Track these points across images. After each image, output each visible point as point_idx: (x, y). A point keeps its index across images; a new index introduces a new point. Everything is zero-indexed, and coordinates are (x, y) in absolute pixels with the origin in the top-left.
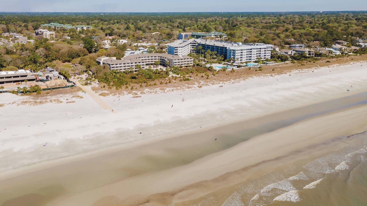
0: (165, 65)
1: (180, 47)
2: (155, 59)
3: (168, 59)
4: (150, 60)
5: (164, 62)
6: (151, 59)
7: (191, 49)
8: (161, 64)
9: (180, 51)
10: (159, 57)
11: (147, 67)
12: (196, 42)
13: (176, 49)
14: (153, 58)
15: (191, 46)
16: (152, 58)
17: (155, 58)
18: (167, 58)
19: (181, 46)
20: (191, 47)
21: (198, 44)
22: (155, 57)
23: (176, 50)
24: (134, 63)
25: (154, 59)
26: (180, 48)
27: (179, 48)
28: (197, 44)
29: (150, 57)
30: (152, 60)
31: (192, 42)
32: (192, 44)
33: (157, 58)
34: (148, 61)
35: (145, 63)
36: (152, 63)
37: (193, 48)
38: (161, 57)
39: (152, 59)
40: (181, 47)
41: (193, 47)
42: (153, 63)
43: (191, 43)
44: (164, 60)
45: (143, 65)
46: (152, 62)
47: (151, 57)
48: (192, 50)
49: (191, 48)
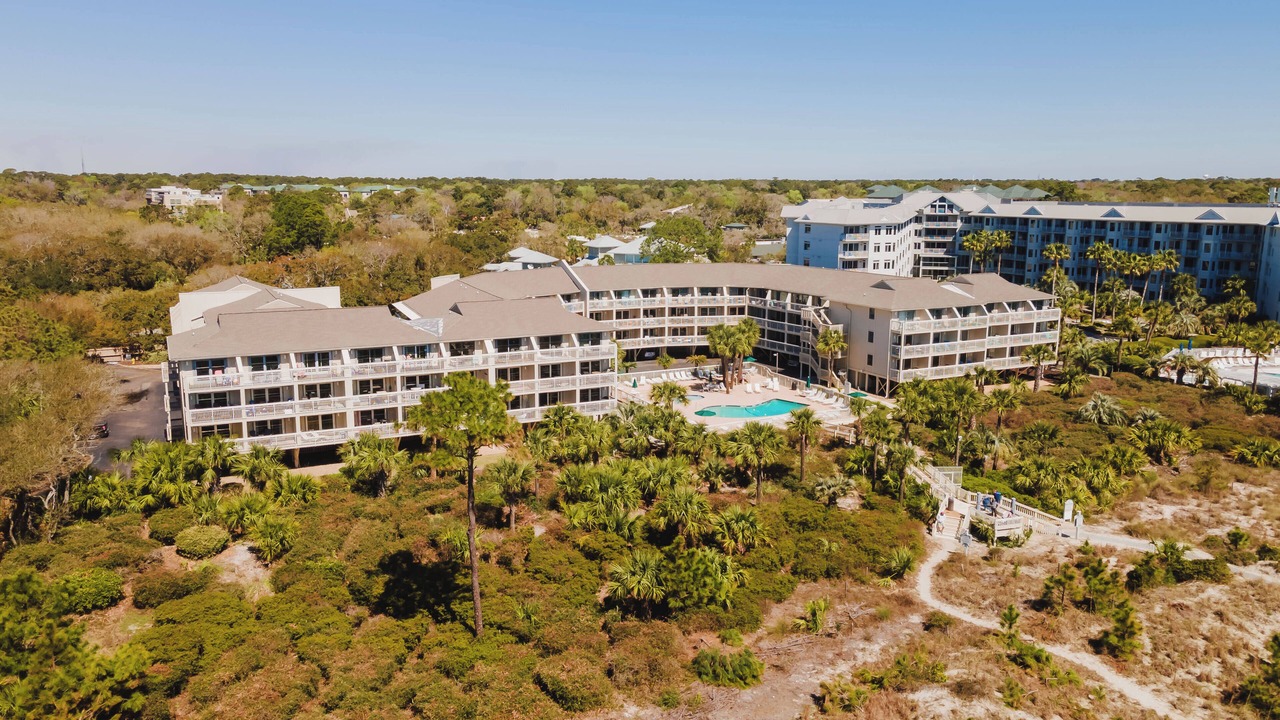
0: (805, 358)
1: (878, 230)
2: (704, 311)
3: (828, 311)
4: (667, 318)
5: (795, 340)
6: (673, 311)
7: (917, 252)
8: (762, 356)
9: (883, 256)
10: (740, 291)
11: (636, 388)
12: (951, 207)
13: (850, 238)
14: (696, 300)
15: (918, 233)
16: (682, 301)
17: (709, 301)
18: (818, 301)
19: (885, 220)
20: (921, 240)
21: (967, 220)
22: (704, 291)
23: (852, 247)
24: (489, 345)
25: (696, 306)
26: (884, 238)
27: (872, 232)
28: (959, 225)
29: (668, 297)
30: (682, 321)
31: (928, 211)
32: (925, 225)
33: (726, 300)
34: (652, 322)
35: (608, 350)
36: (681, 341)
37: (929, 245)
38: (762, 293)
39: (682, 311)
40: (890, 229)
41: (929, 239)
42: (696, 340)
43: (918, 219)
44: (796, 319)
45: (596, 366)
46: (683, 331)
47: (675, 292)
48: (929, 261)
49: (917, 246)
